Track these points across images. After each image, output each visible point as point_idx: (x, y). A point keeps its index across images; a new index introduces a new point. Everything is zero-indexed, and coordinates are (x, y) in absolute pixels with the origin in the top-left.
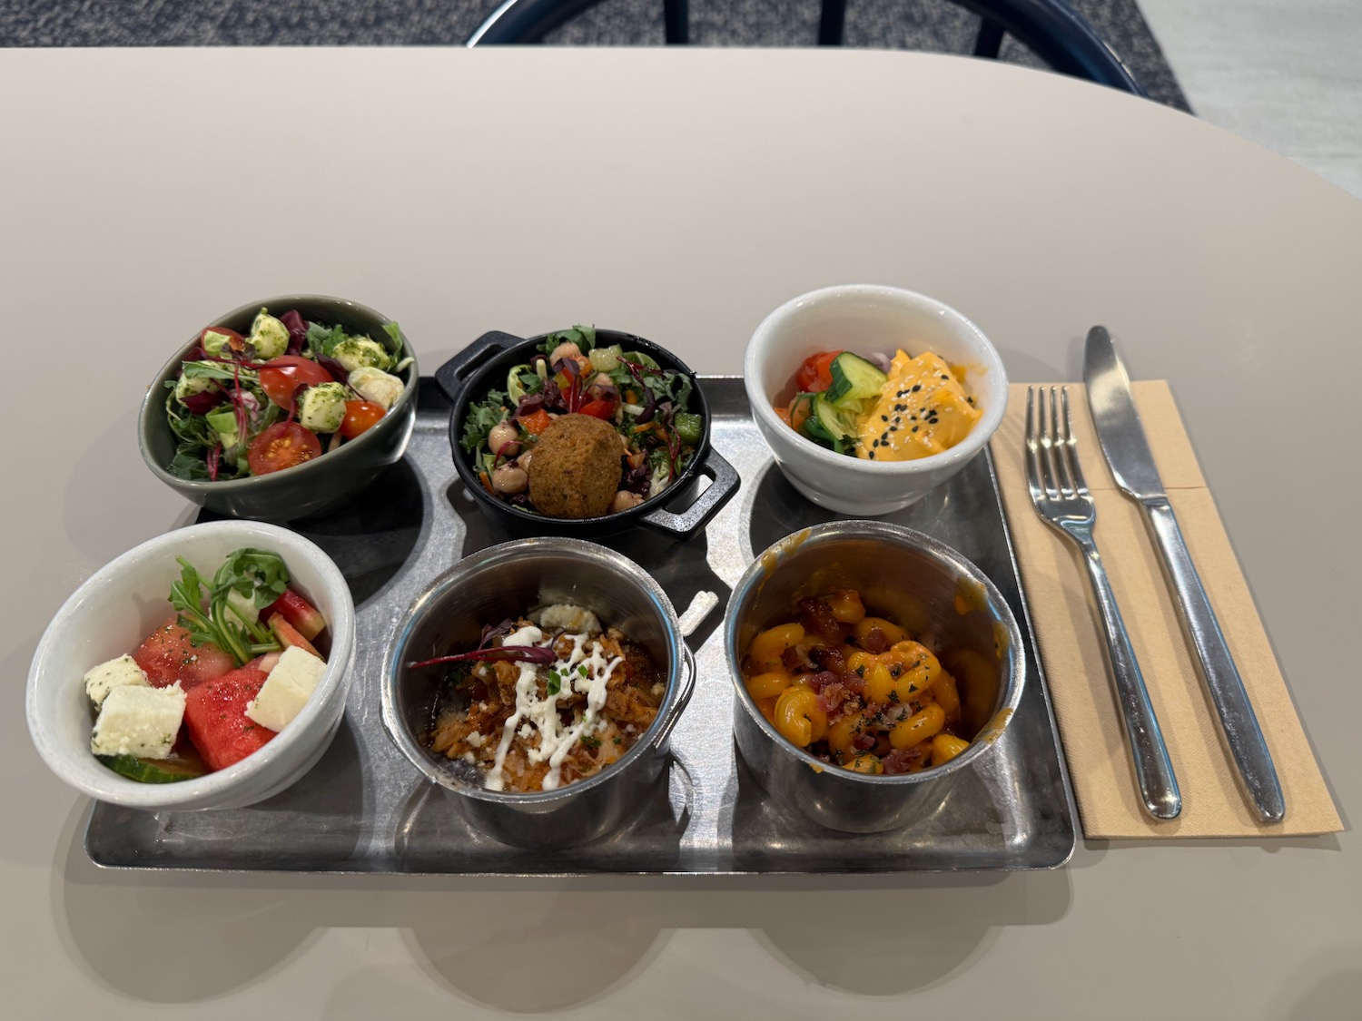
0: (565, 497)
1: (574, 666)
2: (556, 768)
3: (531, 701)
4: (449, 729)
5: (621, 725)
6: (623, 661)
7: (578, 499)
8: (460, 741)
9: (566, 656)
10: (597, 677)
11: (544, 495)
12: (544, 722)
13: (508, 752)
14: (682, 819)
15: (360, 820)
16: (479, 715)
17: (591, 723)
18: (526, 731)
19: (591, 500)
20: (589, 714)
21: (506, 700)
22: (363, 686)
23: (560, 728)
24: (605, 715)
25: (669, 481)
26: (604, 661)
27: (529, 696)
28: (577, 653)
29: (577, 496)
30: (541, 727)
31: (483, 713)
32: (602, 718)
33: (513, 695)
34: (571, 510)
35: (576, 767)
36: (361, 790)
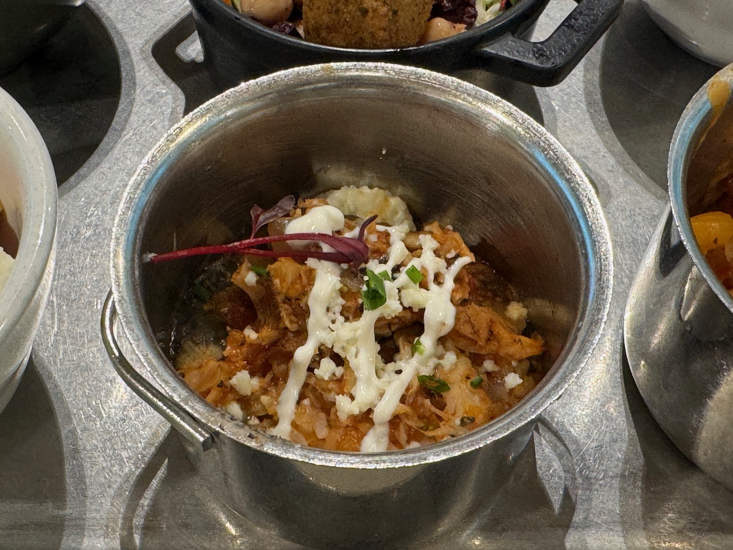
0: (365, 12)
1: (396, 269)
2: (382, 424)
3: (333, 322)
4: (200, 367)
5: (476, 360)
6: (472, 264)
7: (386, 15)
8: (221, 385)
9: (382, 255)
10: (433, 286)
11: (330, 13)
12: (356, 355)
13: (298, 403)
14: (563, 507)
15: (64, 509)
16: (245, 349)
17: (430, 357)
18: (327, 368)
19: (401, 21)
20: (427, 341)
21: (291, 322)
22: (53, 314)
23: (381, 364)
24: (449, 344)
25: (500, 10)
26: (442, 263)
27: (330, 314)
28: (397, 251)
29: (385, 9)
30: (353, 362)
31: (251, 345)
32: (446, 349)
33: (303, 313)
34: (373, 35)
35: (414, 423)
36: (61, 464)
